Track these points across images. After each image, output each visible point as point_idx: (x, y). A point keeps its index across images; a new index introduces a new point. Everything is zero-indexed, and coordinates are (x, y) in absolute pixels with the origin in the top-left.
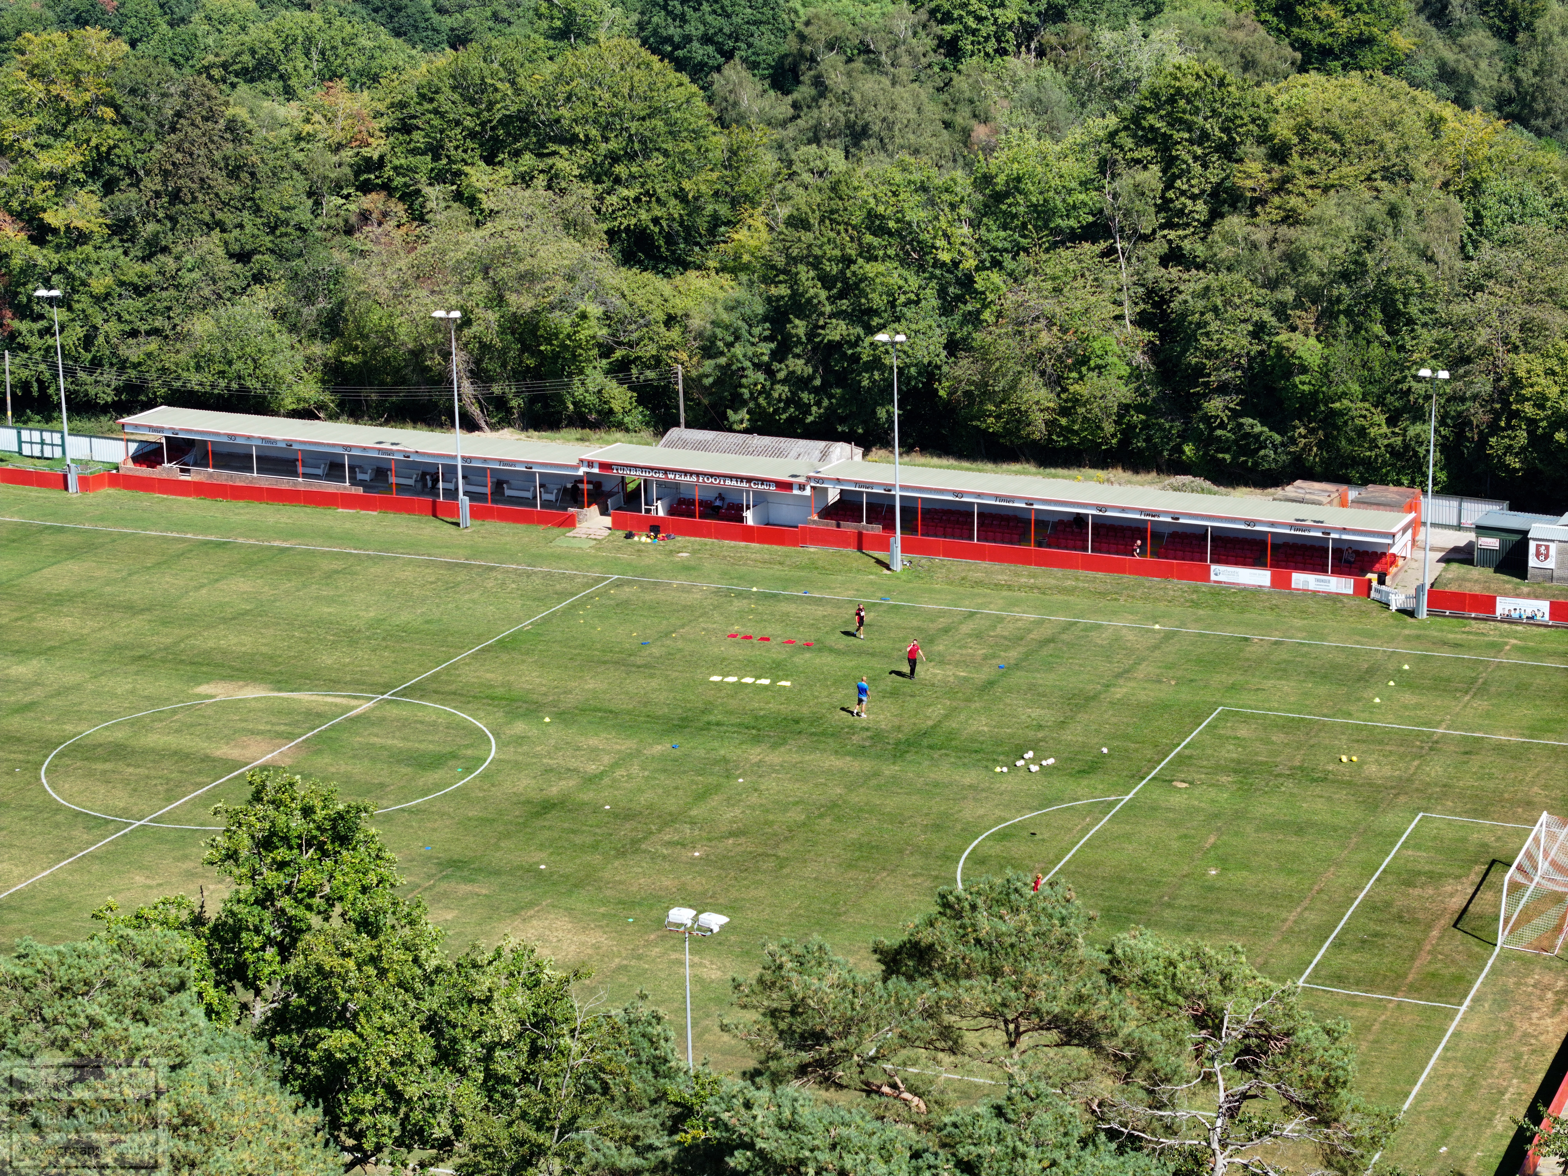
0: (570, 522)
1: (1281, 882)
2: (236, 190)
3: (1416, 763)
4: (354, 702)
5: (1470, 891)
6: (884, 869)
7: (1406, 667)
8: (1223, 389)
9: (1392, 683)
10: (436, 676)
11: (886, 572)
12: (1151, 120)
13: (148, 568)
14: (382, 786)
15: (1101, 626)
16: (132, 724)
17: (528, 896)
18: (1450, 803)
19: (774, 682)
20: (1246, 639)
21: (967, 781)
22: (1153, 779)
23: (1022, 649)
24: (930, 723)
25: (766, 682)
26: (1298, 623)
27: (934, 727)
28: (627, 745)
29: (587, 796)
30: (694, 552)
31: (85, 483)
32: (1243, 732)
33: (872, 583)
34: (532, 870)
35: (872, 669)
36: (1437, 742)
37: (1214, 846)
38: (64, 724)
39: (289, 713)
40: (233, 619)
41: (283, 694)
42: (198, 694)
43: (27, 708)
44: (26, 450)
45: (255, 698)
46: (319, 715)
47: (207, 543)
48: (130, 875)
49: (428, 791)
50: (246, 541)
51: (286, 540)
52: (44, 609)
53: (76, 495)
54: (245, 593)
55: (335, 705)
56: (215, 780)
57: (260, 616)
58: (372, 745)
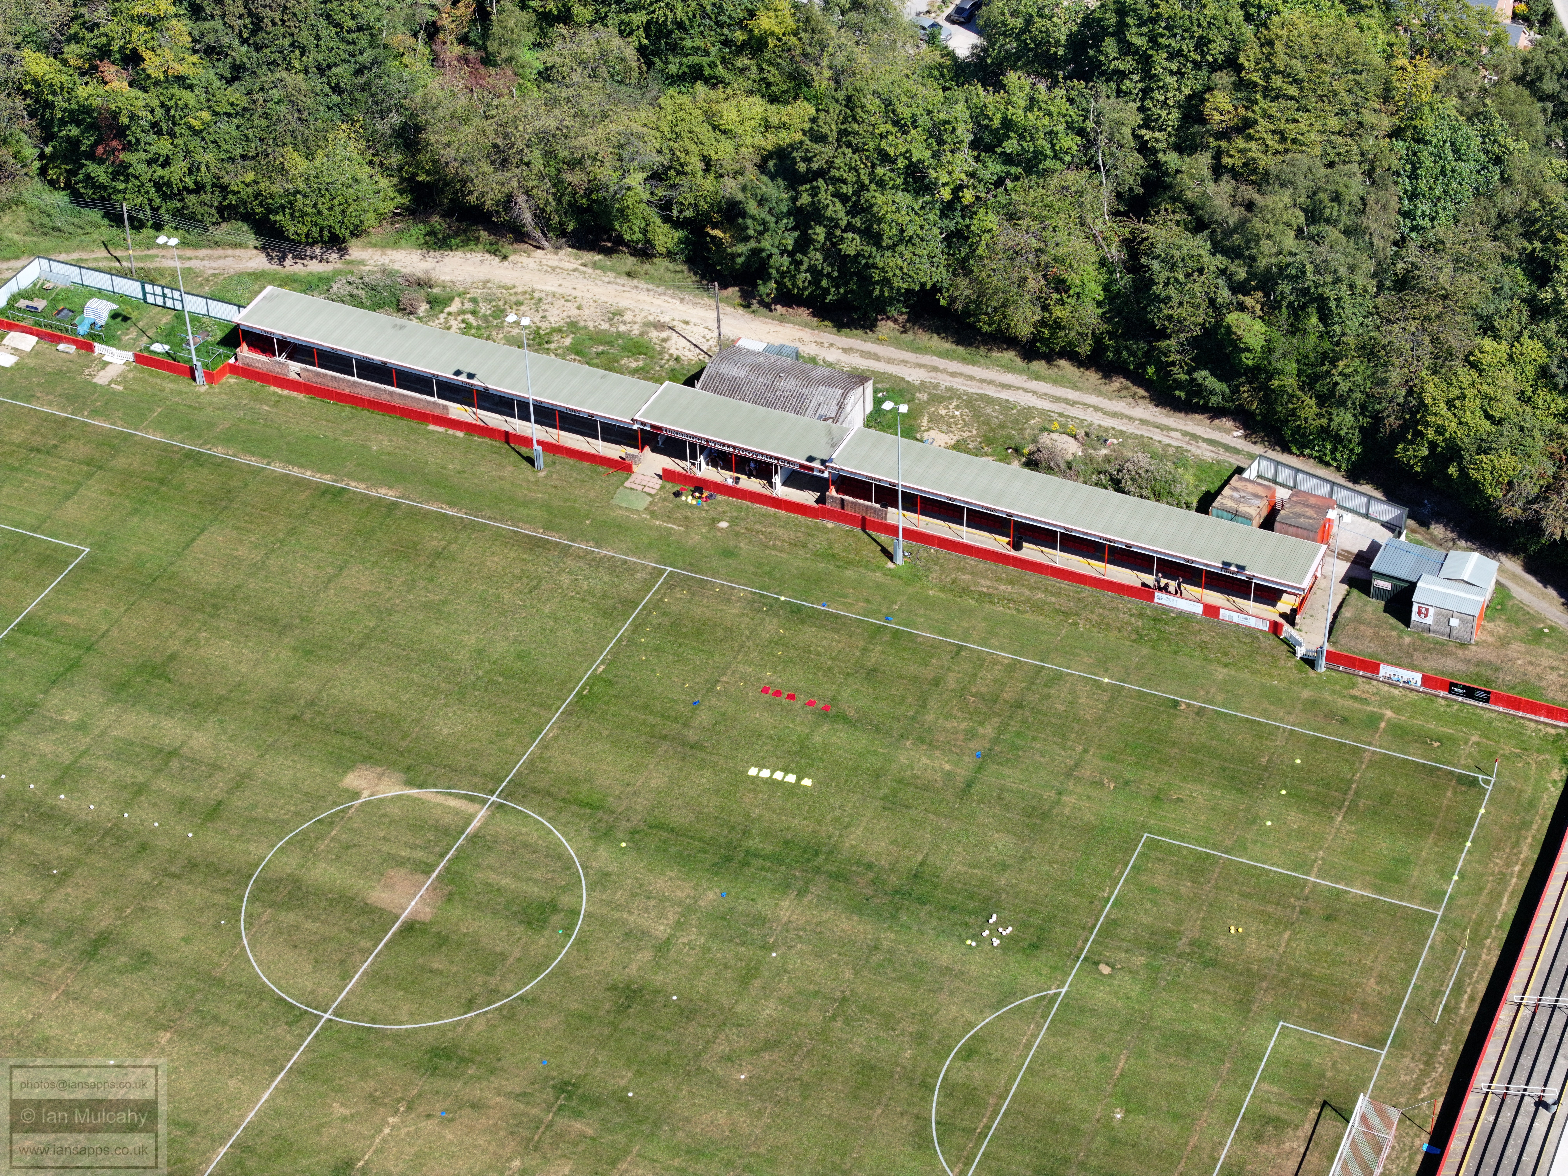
0: (627, 468)
1: (1168, 1130)
3: (1287, 935)
4: (471, 808)
5: (1302, 1150)
6: (879, 1103)
7: (1298, 761)
9: (1283, 792)
10: (531, 762)
11: (890, 565)
13: (282, 542)
14: (503, 956)
15: (1061, 674)
16: (301, 843)
17: (621, 1138)
18: (1304, 1005)
19: (799, 779)
20: (1176, 704)
21: (944, 960)
22: (1086, 959)
23: (996, 721)
24: (920, 857)
25: (791, 778)
26: (1221, 673)
27: (922, 864)
28: (687, 890)
29: (659, 979)
30: (733, 521)
32: (1159, 880)
33: (879, 586)
34: (623, 1099)
35: (875, 754)
36: (1307, 899)
37: (1123, 1075)
38: (248, 841)
39: (422, 828)
40: (361, 646)
41: (413, 792)
42: (346, 790)
43: (214, 812)
44: (150, 299)
45: (392, 798)
46: (446, 831)
47: (325, 491)
48: (329, 1101)
49: (539, 967)
50: (357, 487)
51: (390, 488)
52: (205, 623)
53: (203, 389)
54: (366, 594)
55: (457, 812)
56: (376, 946)
57: (383, 641)
58: (491, 885)
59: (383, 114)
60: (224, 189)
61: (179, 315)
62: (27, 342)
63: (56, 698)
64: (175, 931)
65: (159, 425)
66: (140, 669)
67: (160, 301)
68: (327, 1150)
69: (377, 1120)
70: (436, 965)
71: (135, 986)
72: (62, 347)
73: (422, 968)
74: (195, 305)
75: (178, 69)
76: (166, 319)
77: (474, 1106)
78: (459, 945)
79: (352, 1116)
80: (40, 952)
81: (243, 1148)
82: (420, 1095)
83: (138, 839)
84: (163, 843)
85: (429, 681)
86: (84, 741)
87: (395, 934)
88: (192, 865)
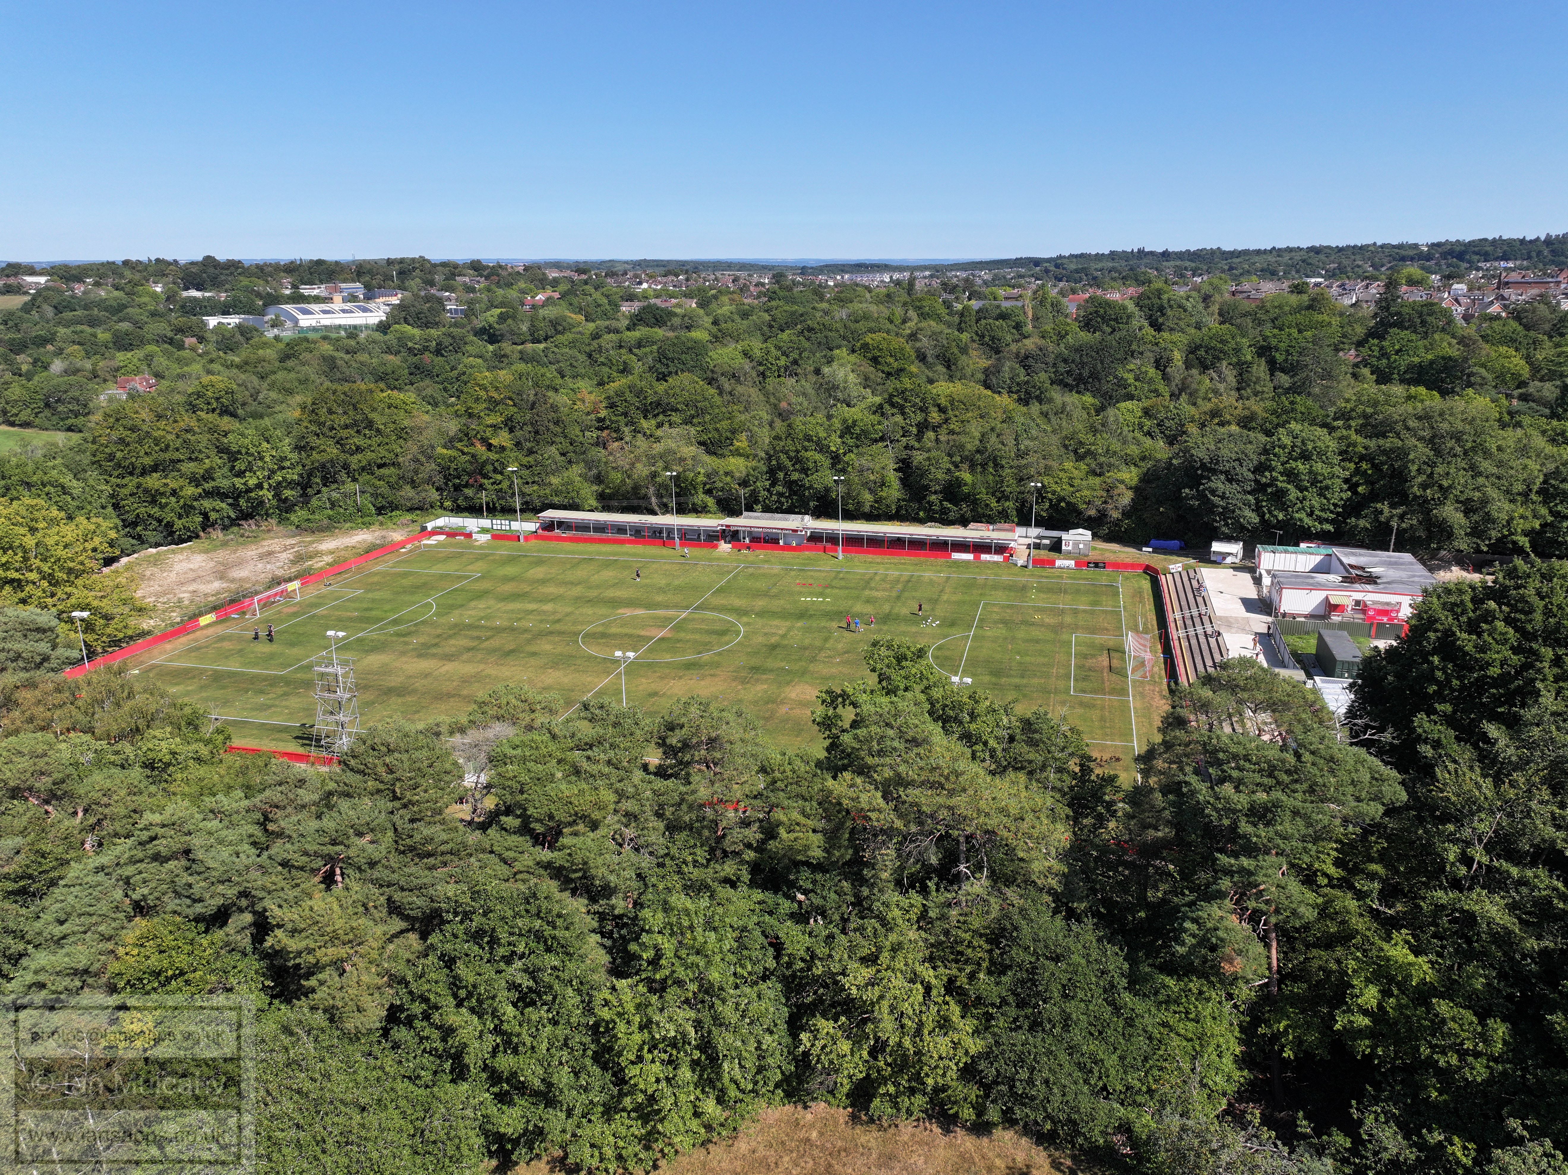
0: (716, 546)
1: (1043, 660)
2: (559, 430)
3: (1060, 617)
4: (679, 613)
5: (1108, 659)
7: (1035, 585)
8: (935, 493)
9: (1034, 591)
10: (703, 603)
11: (839, 560)
12: (896, 399)
13: (569, 569)
15: (923, 575)
16: (603, 625)
18: (1081, 631)
19: (824, 599)
20: (975, 578)
22: (976, 627)
23: (901, 584)
24: (887, 611)
25: (821, 599)
26: (991, 571)
27: (889, 612)
28: (788, 624)
29: (785, 642)
30: (767, 555)
31: (526, 539)
32: (995, 609)
33: (836, 564)
34: (783, 669)
35: (854, 593)
36: (1062, 610)
37: (1012, 649)
38: (577, 626)
39: (658, 618)
40: (614, 585)
41: (651, 612)
42: (619, 613)
43: (559, 621)
45: (641, 613)
48: (640, 679)
49: (727, 643)
51: (614, 557)
52: (540, 585)
53: (524, 543)
55: (673, 614)
56: (647, 644)
58: (696, 628)
62: (442, 537)
63: (474, 603)
64: (548, 647)
65: (506, 550)
66: (512, 595)
69: (665, 682)
71: (532, 660)
72: (458, 537)
73: (672, 647)
77: (712, 675)
78: (687, 641)
79: (653, 682)
80: (481, 655)
82: (684, 675)
83: (522, 628)
84: (535, 629)
85: (648, 590)
86: (490, 610)
87: (655, 641)
88: (551, 632)
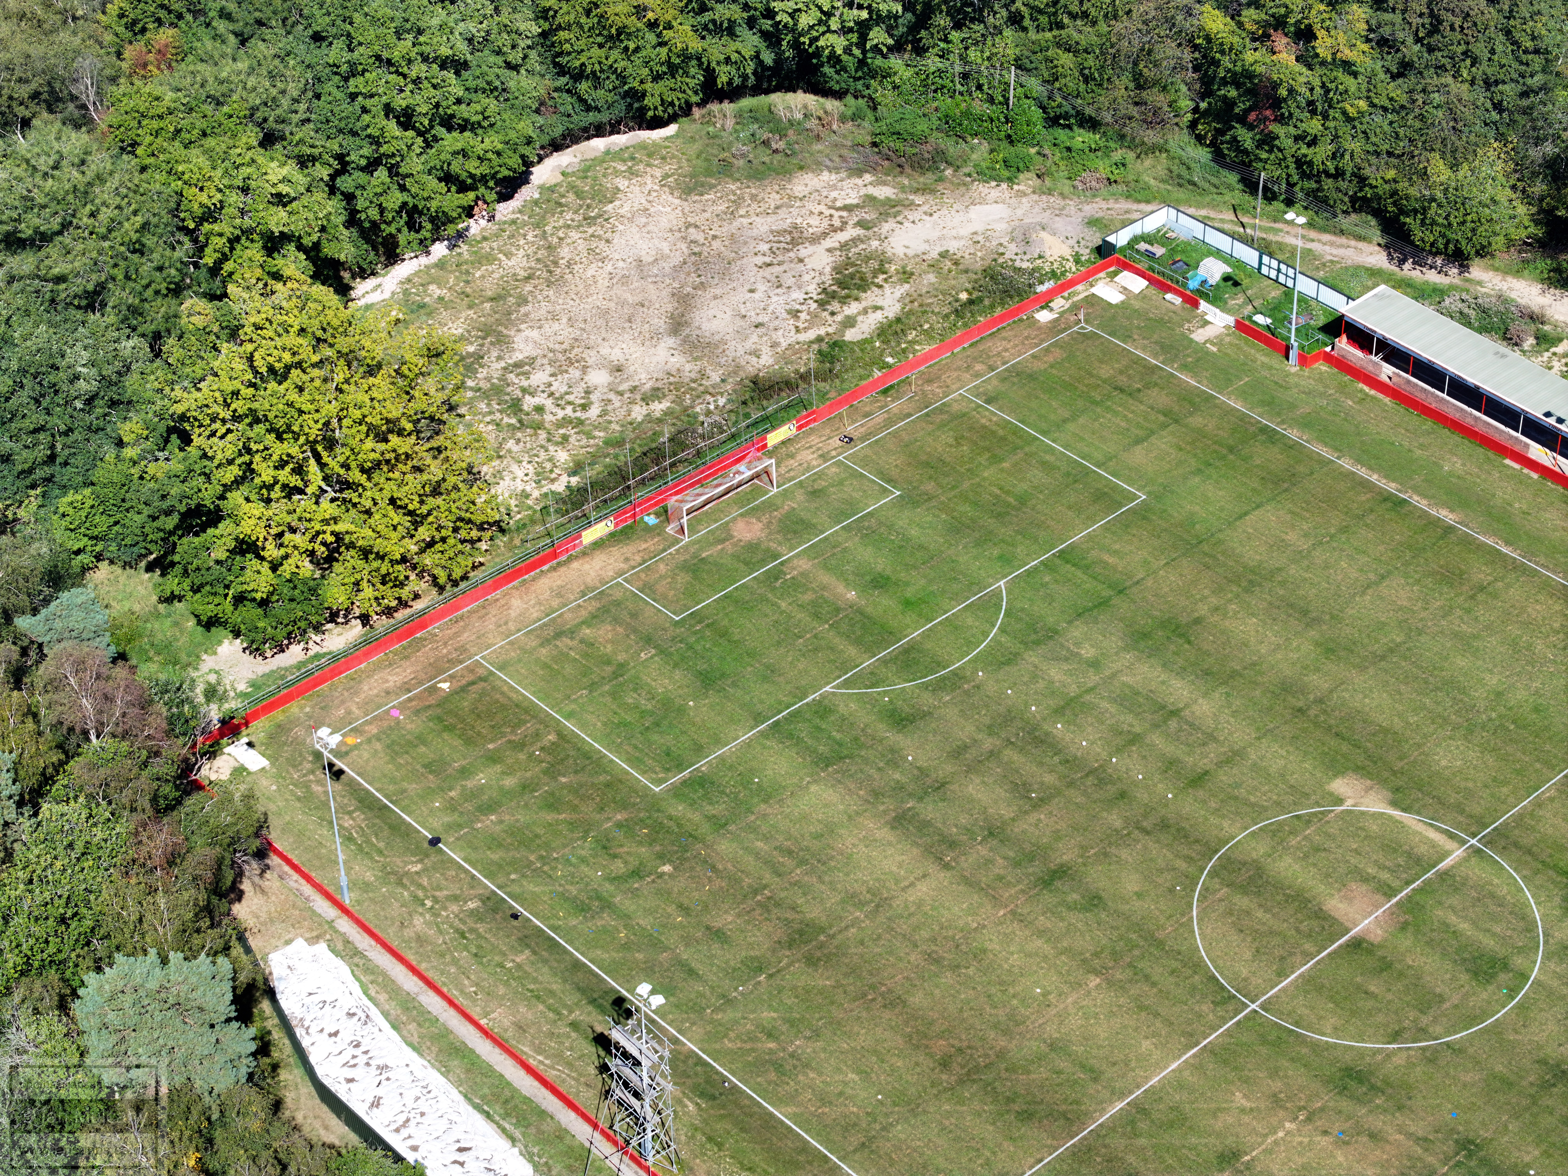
4: (1450, 845)
10: (1520, 817)
13: (1332, 537)
16: (1274, 833)
31: (1303, 359)
38: (1223, 817)
39: (1395, 851)
40: (1383, 658)
41: (1396, 813)
42: (1331, 794)
43: (1198, 780)
44: (1265, 270)
45: (1374, 814)
46: (1418, 861)
47: (1387, 498)
48: (1233, 1089)
49: (1473, 1020)
50: (1419, 502)
51: (1452, 511)
52: (1237, 596)
53: (1294, 370)
54: (1400, 609)
55: (1433, 845)
56: (1319, 952)
57: (1405, 659)
58: (1448, 926)
59: (1538, 141)
60: (1362, 181)
61: (1288, 293)
62: (1137, 284)
63: (1078, 631)
64: (1131, 883)
65: (1243, 394)
66: (1163, 624)
67: (1273, 274)
68: (1218, 1135)
69: (1274, 1121)
70: (1372, 988)
71: (1080, 925)
72: (1169, 296)
73: (1359, 987)
74: (1306, 286)
75: (1347, 54)
76: (1275, 293)
77: (1372, 1136)
78: (1401, 974)
79: (1251, 1110)
80: (1000, 866)
81: (1139, 1109)
82: (1322, 1109)
83: (1119, 785)
84: (1142, 796)
85: (1440, 709)
86: (1093, 678)
87: (1340, 946)
88: (1164, 825)
